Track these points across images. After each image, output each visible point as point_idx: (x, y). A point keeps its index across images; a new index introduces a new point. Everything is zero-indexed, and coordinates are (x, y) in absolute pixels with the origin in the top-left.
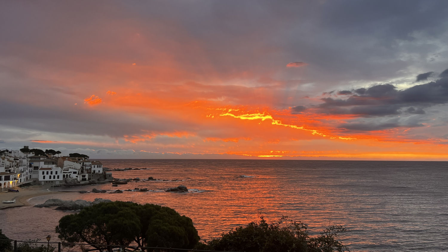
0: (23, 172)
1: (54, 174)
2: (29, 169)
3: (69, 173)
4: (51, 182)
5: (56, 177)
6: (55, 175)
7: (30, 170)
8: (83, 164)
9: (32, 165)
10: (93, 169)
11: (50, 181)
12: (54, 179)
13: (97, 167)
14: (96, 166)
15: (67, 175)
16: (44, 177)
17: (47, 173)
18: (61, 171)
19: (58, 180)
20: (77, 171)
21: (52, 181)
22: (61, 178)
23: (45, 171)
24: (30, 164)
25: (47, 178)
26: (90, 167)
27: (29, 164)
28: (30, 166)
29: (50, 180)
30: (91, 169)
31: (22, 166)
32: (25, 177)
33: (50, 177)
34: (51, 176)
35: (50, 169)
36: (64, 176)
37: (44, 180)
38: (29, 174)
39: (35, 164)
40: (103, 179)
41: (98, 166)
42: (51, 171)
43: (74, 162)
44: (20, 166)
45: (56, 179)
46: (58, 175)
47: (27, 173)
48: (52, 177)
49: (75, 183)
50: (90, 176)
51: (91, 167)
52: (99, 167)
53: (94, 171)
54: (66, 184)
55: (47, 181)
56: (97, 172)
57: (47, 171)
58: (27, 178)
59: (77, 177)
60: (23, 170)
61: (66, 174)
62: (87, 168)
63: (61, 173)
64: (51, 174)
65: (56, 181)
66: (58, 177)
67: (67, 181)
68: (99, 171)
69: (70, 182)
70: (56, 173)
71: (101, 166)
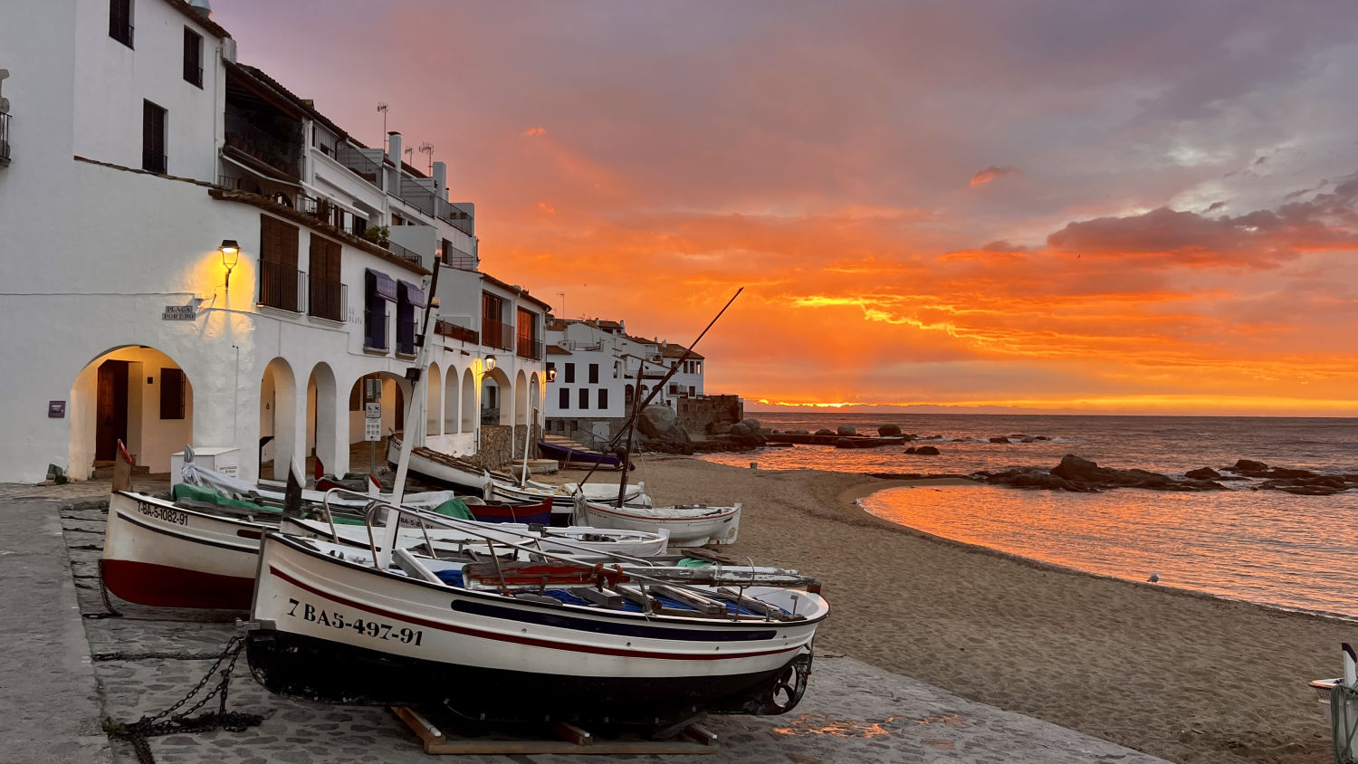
1: (582, 378)
4: (567, 428)
5: (593, 399)
6: (586, 385)
11: (561, 421)
12: (561, 407)
13: (685, 371)
18: (616, 362)
19: (603, 413)
21: (574, 423)
22: (617, 409)
25: (549, 406)
29: (564, 413)
33: (565, 398)
34: (568, 390)
36: (629, 393)
41: (686, 364)
42: (569, 360)
46: (601, 385)
48: (574, 398)
52: (692, 372)
53: (674, 389)
56: (683, 392)
63: (615, 375)
64: (566, 381)
65: (594, 423)
66: (603, 404)
67: (651, 421)
68: (692, 389)
69: (671, 429)
70: (594, 377)
71: (698, 363)
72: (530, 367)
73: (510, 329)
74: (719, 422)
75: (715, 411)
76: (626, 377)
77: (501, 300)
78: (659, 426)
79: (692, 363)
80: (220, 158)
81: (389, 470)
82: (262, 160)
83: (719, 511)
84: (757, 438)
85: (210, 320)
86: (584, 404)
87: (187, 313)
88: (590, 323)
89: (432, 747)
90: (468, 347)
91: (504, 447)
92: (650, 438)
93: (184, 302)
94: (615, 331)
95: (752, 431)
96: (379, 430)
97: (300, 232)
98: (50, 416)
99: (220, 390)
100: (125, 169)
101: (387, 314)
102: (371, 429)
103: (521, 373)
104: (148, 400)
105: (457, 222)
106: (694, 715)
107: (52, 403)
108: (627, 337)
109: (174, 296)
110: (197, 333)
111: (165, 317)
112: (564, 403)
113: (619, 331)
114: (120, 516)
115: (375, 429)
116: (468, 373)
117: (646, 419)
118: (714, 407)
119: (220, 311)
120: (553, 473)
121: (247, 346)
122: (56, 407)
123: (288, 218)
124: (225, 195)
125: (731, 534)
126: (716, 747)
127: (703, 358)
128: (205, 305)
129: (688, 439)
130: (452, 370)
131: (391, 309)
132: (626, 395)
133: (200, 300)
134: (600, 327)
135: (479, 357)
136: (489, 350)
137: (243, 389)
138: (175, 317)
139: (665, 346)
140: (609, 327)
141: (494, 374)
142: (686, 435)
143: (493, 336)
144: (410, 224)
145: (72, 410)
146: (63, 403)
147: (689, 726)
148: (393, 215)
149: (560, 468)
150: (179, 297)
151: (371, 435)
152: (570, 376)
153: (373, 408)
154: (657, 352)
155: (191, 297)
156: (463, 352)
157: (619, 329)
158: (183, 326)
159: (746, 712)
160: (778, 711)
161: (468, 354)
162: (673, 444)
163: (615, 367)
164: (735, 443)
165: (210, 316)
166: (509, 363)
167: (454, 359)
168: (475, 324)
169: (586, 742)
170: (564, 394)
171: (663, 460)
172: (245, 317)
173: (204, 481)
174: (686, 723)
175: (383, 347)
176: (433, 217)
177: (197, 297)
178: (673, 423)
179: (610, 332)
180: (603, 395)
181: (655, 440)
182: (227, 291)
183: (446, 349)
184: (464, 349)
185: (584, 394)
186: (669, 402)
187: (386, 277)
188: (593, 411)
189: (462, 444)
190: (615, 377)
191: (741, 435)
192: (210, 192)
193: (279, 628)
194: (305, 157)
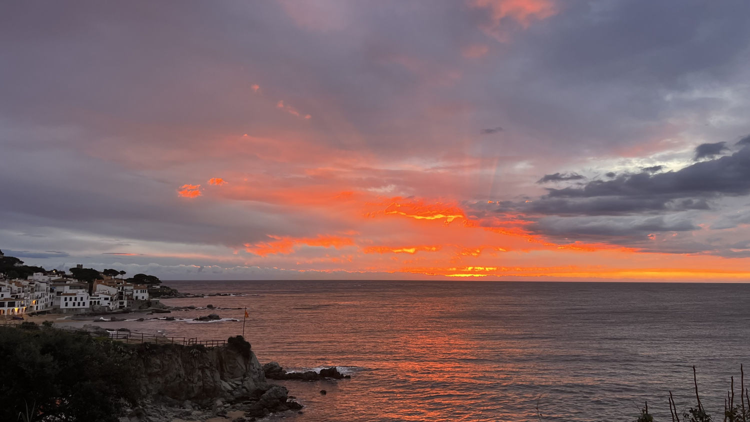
0: (40, 298)
1: (79, 300)
2: (49, 294)
3: (98, 299)
5: (81, 304)
7: (52, 296)
8: (123, 288)
9: (55, 290)
10: (135, 294)
11: (73, 309)
14: (139, 291)
15: (95, 302)
16: (67, 305)
17: (71, 299)
18: (89, 297)
19: (84, 307)
20: (109, 297)
21: (76, 309)
22: (87, 305)
23: (68, 297)
24: (51, 289)
25: (70, 306)
26: (131, 293)
27: (49, 289)
28: (52, 291)
29: (74, 307)
30: (132, 294)
31: (39, 291)
32: (43, 304)
33: (74, 304)
35: (75, 294)
36: (91, 303)
37: (66, 307)
38: (49, 301)
39: (59, 289)
40: (146, 307)
41: (141, 291)
42: (76, 296)
43: (110, 286)
44: (36, 291)
45: (81, 306)
46: (83, 301)
47: (46, 300)
48: (76, 304)
49: (105, 311)
50: (130, 303)
51: (133, 292)
53: (137, 297)
54: (93, 312)
55: (70, 309)
56: (140, 298)
57: (71, 296)
58: (46, 306)
59: (109, 304)
60: (40, 296)
61: (93, 301)
62: (127, 293)
63: (87, 299)
65: (81, 309)
66: (84, 304)
69: (98, 310)
70: (82, 299)
76: (91, 299)
78: (95, 309)
152: (76, 299)
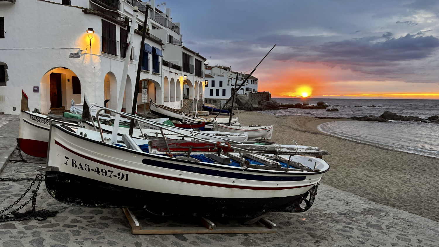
1: (217, 85)
4: (212, 102)
5: (221, 93)
6: (218, 88)
10: (246, 86)
11: (210, 100)
12: (210, 95)
13: (252, 84)
14: (250, 81)
17: (207, 84)
18: (228, 80)
19: (224, 97)
21: (215, 100)
22: (228, 95)
29: (211, 97)
34: (212, 89)
35: (211, 76)
41: (252, 81)
42: (213, 79)
46: (223, 88)
48: (215, 92)
52: (254, 84)
56: (251, 90)
57: (207, 79)
64: (212, 87)
65: (221, 100)
66: (224, 94)
67: (240, 100)
68: (254, 89)
69: (247, 103)
70: (221, 85)
71: (256, 81)
72: (199, 80)
73: (192, 66)
74: (262, 100)
75: (261, 97)
76: (232, 85)
77: (189, 56)
78: (243, 102)
79: (254, 81)
80: (90, 2)
81: (151, 112)
82: (105, 4)
83: (265, 128)
84: (275, 106)
85: (85, 58)
86: (218, 94)
87: (77, 55)
88: (220, 67)
89: (135, 231)
90: (178, 72)
91: (191, 106)
92: (239, 105)
93: (76, 51)
94: (228, 70)
95: (274, 103)
96: (147, 98)
97: (117, 27)
98: (34, 92)
99: (90, 83)
100: (54, 3)
101: (149, 58)
102: (144, 98)
103: (196, 82)
104: (68, 88)
105: (174, 29)
106: (264, 213)
107: (34, 87)
108: (232, 72)
109: (73, 49)
110: (81, 62)
111: (70, 57)
112: (211, 94)
113: (229, 70)
114: (25, 121)
115: (145, 98)
116: (178, 81)
117: (238, 99)
118: (261, 95)
119: (89, 55)
120: (207, 116)
121: (98, 67)
122: (36, 89)
123: (111, 21)
124: (88, 12)
125: (269, 136)
126: (276, 230)
127: (258, 79)
128: (83, 52)
129: (252, 106)
130: (172, 80)
131: (150, 57)
132: (232, 91)
133: (81, 51)
134: (223, 69)
135: (182, 75)
136: (185, 73)
137: (97, 82)
138: (73, 57)
139: (245, 75)
140: (226, 69)
141: (187, 82)
142: (251, 104)
143: (186, 68)
144: (158, 29)
145: (41, 89)
146: (38, 87)
147: (262, 218)
148: (152, 26)
149: (210, 114)
150: (74, 49)
151: (144, 100)
152: (213, 85)
153: (144, 91)
154: (242, 77)
155: (78, 49)
156: (176, 74)
157: (230, 69)
158: (76, 60)
159: (287, 211)
160: (301, 211)
161: (178, 74)
162: (247, 108)
163: (228, 82)
164: (268, 107)
165: (85, 56)
166: (192, 78)
167: (173, 76)
168: (180, 64)
169: (213, 228)
170: (211, 91)
171: (244, 112)
172: (97, 56)
173: (78, 112)
174: (260, 217)
175: (148, 70)
176: (166, 27)
177: (80, 49)
178: (247, 101)
179: (227, 70)
180: (224, 91)
181: (241, 106)
182: (91, 47)
183: (170, 72)
184: (177, 72)
185: (218, 91)
186: (246, 94)
187: (148, 45)
188: (221, 96)
189: (177, 105)
190: (228, 85)
191: (270, 105)
192: (83, 11)
193: (60, 170)
194: (120, 3)
